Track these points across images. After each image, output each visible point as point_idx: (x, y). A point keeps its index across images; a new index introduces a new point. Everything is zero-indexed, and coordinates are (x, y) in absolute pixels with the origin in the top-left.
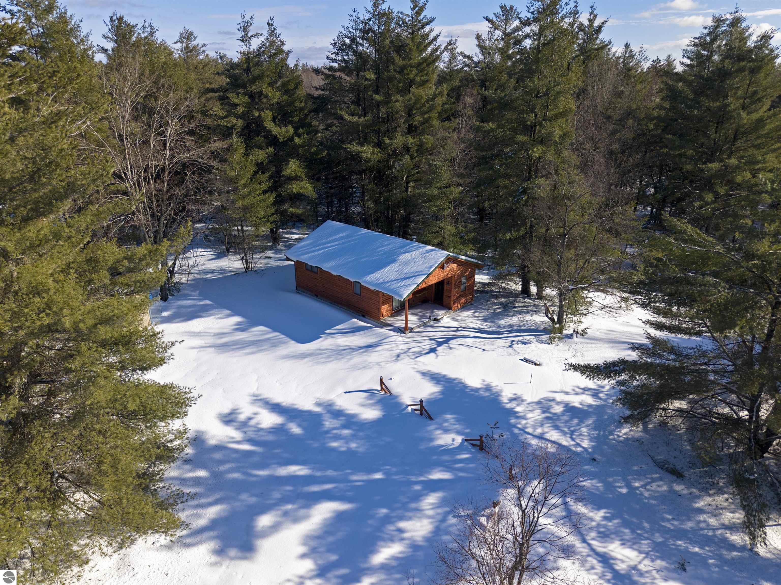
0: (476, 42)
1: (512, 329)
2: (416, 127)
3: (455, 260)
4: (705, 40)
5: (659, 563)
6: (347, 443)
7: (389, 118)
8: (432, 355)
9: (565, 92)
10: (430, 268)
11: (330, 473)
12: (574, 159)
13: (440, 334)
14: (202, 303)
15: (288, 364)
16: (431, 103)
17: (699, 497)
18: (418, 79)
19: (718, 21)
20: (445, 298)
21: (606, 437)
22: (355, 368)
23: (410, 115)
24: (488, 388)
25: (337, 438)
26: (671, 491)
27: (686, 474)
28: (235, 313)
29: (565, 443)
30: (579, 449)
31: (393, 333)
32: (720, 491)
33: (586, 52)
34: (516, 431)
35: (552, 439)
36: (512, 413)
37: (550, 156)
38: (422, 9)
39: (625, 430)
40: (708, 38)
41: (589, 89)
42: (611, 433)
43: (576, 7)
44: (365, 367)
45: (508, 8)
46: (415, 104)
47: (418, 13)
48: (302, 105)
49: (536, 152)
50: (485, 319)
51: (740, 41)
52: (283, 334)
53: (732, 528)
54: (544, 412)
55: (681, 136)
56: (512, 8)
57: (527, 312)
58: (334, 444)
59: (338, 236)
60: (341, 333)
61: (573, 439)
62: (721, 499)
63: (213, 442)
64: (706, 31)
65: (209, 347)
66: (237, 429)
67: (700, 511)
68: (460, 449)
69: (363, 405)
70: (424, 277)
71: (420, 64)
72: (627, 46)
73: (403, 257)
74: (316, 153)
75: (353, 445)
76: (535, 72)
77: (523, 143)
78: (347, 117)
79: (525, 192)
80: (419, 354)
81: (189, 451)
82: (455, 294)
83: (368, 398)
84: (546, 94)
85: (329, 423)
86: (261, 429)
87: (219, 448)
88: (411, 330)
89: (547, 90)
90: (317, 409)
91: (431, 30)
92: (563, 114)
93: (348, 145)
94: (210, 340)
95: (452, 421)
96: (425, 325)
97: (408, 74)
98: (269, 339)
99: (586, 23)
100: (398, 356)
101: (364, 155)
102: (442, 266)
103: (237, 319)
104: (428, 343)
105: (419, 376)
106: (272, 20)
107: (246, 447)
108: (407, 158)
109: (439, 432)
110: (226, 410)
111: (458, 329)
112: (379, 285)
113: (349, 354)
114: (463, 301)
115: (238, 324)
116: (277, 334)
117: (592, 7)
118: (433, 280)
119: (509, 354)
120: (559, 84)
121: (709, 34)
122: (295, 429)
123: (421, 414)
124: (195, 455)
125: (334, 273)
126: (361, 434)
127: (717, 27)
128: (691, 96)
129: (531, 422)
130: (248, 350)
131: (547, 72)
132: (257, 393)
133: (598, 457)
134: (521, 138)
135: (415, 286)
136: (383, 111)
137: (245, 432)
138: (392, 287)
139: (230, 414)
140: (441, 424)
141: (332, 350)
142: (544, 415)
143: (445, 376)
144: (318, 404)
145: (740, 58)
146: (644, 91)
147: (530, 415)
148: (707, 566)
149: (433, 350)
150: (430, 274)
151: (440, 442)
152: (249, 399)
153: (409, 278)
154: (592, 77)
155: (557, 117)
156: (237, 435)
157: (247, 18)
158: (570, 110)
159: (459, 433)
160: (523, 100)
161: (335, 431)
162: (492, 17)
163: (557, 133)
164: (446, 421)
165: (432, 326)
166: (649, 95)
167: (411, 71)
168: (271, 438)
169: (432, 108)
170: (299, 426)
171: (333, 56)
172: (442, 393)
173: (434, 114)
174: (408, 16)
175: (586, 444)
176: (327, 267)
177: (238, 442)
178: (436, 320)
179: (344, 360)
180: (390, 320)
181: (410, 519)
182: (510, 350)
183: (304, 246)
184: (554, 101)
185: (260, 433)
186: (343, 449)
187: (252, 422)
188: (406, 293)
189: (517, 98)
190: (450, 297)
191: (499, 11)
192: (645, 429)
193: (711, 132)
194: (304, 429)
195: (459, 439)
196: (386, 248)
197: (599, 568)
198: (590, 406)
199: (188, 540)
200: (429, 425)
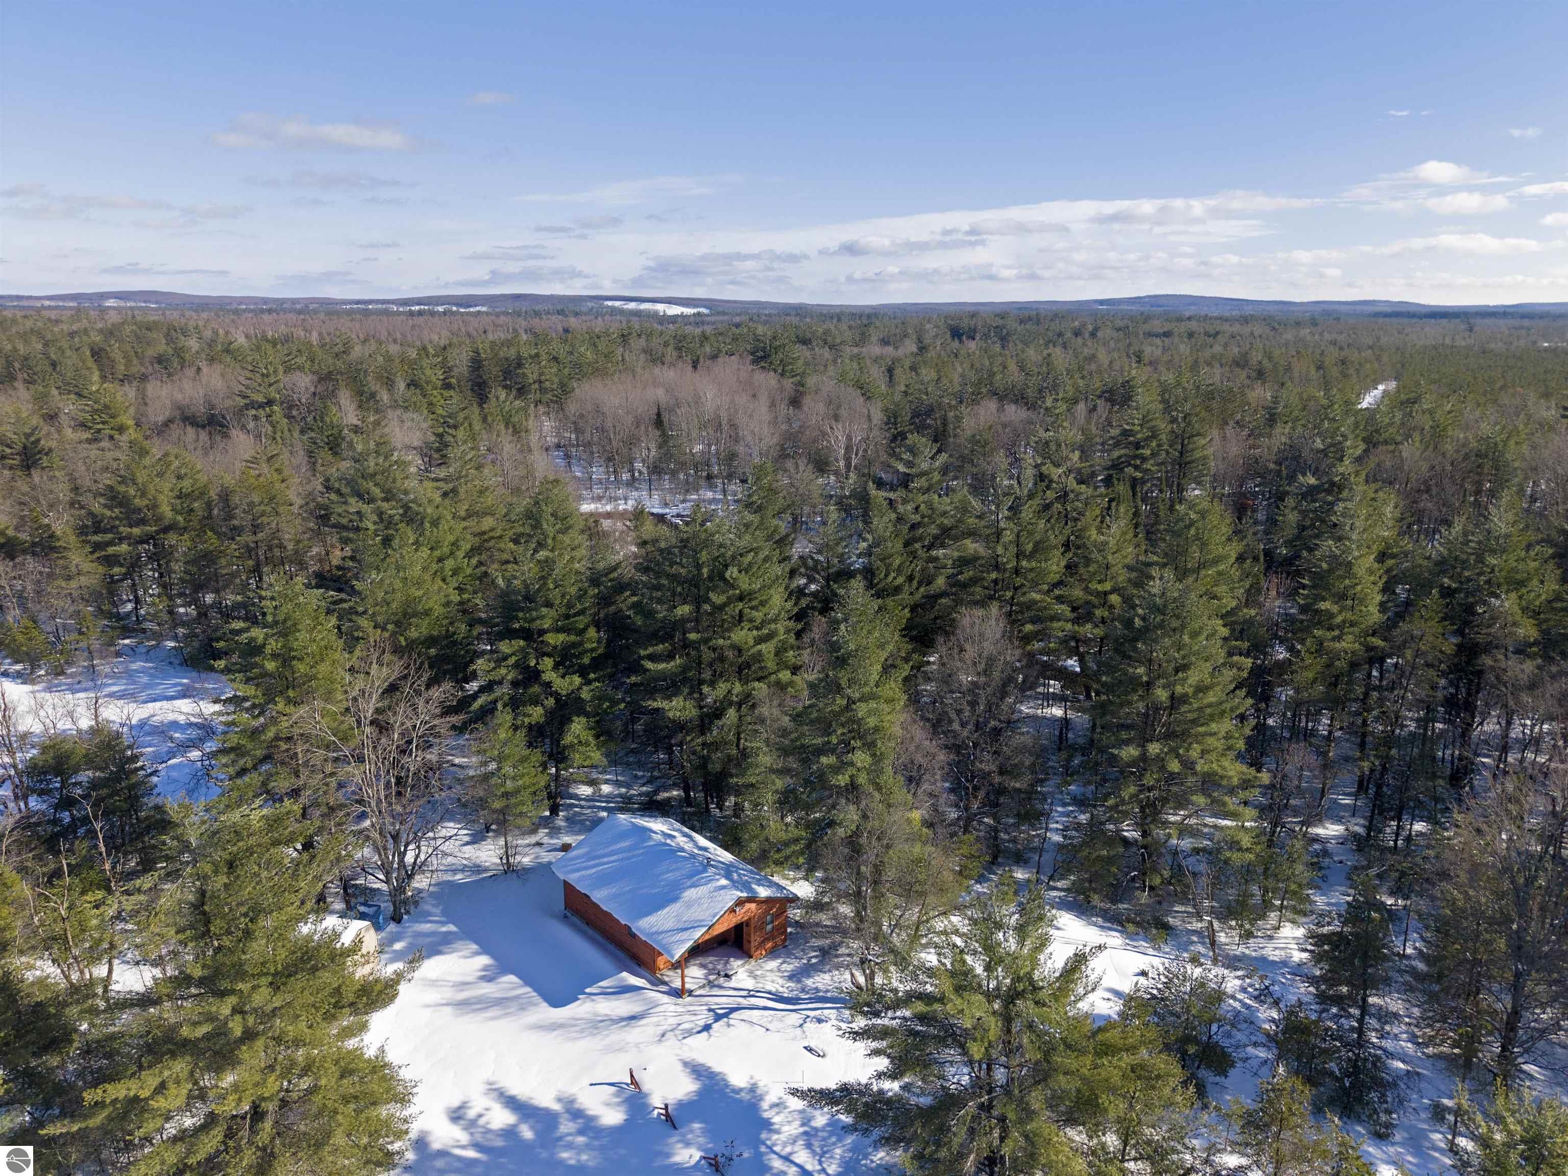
1: (816, 996)
6: (579, 1154)
8: (704, 1035)
10: (716, 914)
13: (723, 1002)
14: (444, 929)
15: (534, 1036)
20: (745, 946)
21: (858, 1161)
22: (611, 1049)
24: (753, 1089)
25: (570, 1146)
28: (485, 950)
29: (809, 1167)
31: (666, 999)
34: (763, 1149)
35: (797, 1161)
36: (767, 1125)
39: (881, 1154)
42: (866, 1157)
50: (791, 976)
52: (535, 990)
54: (803, 1125)
58: (565, 1155)
60: (603, 993)
61: (820, 1163)
63: (436, 1146)
65: (447, 1004)
66: (465, 1129)
68: (695, 1168)
69: (608, 1105)
70: (704, 929)
73: (688, 895)
75: (584, 1157)
80: (689, 1033)
81: (410, 1156)
82: (755, 939)
83: (617, 1095)
85: (566, 1127)
86: (489, 1131)
87: (443, 1153)
88: (690, 993)
90: (556, 1107)
94: (449, 994)
95: (698, 1132)
96: (711, 984)
98: (517, 997)
100: (663, 1035)
102: (732, 910)
103: (485, 960)
104: (705, 1015)
105: (679, 1067)
107: (471, 1154)
109: (680, 1145)
110: (456, 1103)
111: (749, 994)
112: (650, 934)
113: (608, 1027)
114: (769, 945)
115: (486, 968)
116: (528, 989)
118: (722, 928)
119: (795, 1038)
122: (527, 1133)
123: (665, 1121)
124: (417, 1161)
126: (596, 1143)
129: (783, 1137)
130: (489, 1014)
132: (492, 1079)
135: (693, 940)
137: (472, 1134)
138: (665, 939)
139: (460, 1108)
140: (684, 1136)
141: (590, 1021)
142: (802, 1130)
144: (559, 1100)
147: (785, 1128)
149: (707, 1028)
150: (715, 922)
151: (677, 1159)
152: (483, 1087)
153: (686, 929)
156: (463, 1137)
159: (700, 1148)
161: (569, 1138)
164: (692, 1131)
165: (720, 987)
168: (499, 1143)
170: (532, 1128)
172: (699, 1093)
177: (463, 1147)
178: (728, 976)
179: (599, 1037)
180: (668, 975)
182: (798, 1031)
185: (489, 1136)
186: (572, 1162)
187: (482, 1121)
188: (681, 950)
190: (750, 942)
194: (537, 1133)
195: (697, 1155)
200: (670, 1136)
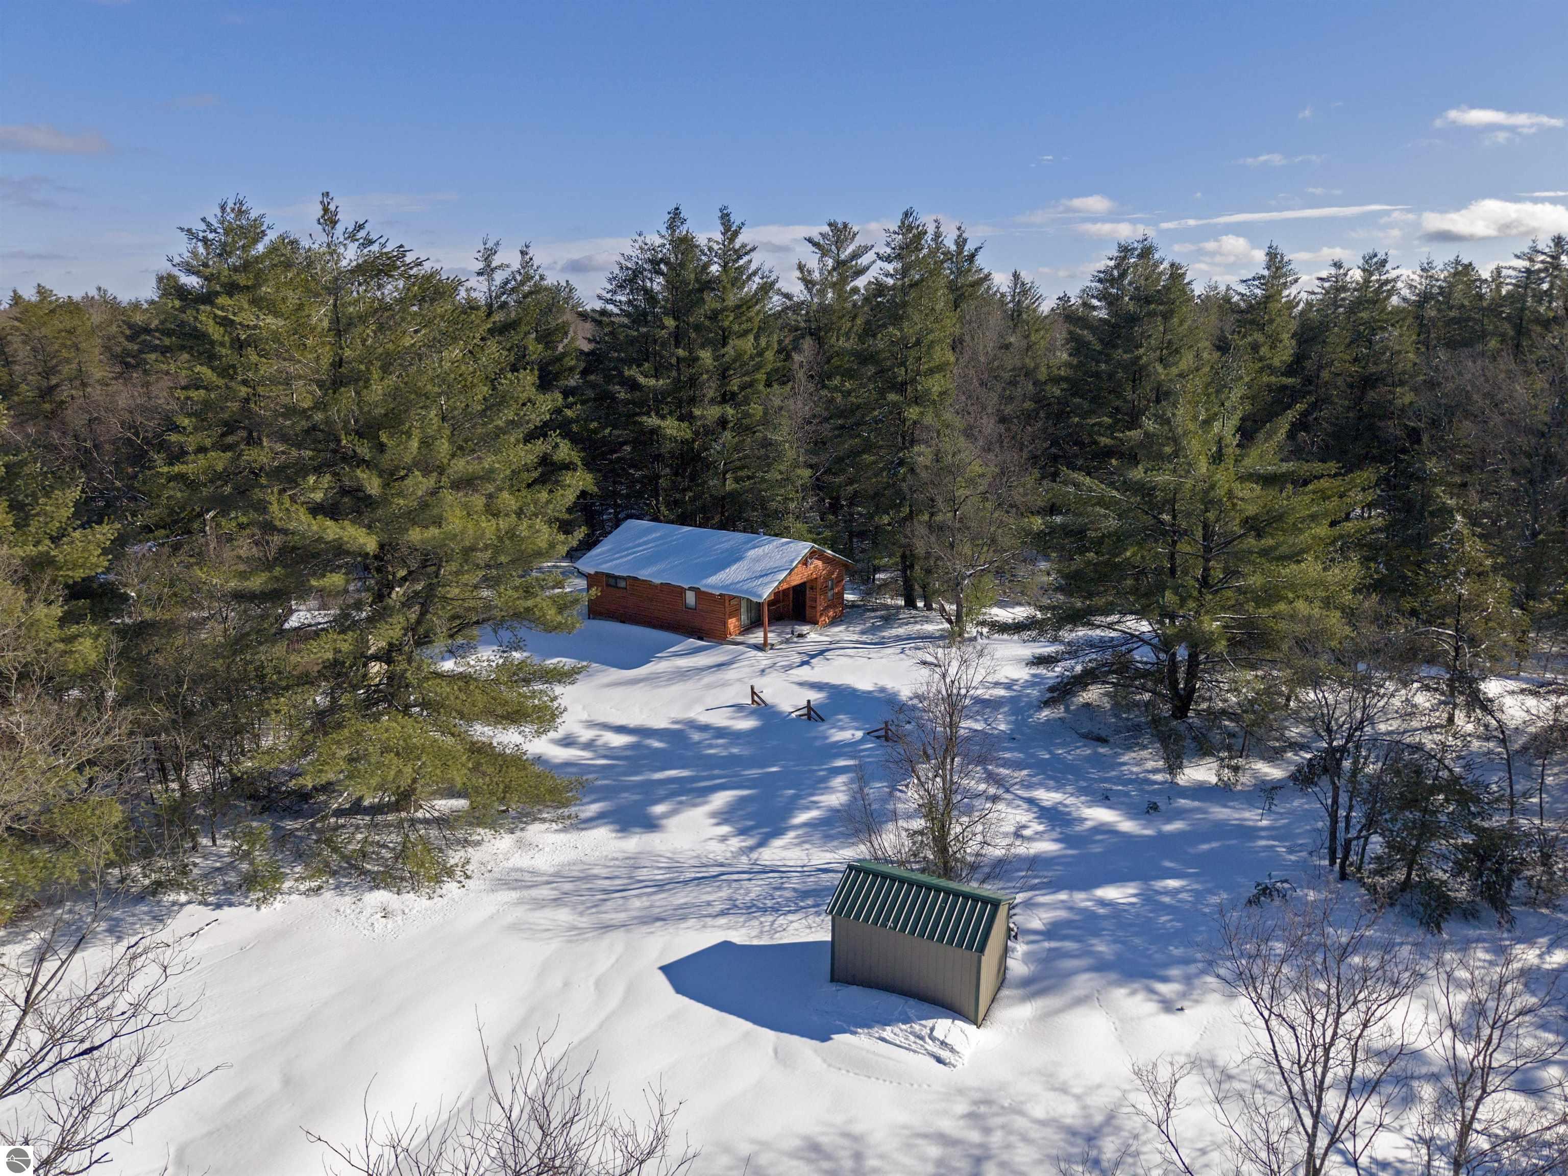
0: (798, 274)
1: (898, 639)
2: (734, 395)
3: (821, 556)
4: (1112, 275)
5: (1083, 798)
6: (726, 749)
7: (693, 382)
8: (805, 667)
9: (940, 341)
10: (792, 561)
11: (716, 772)
12: (959, 423)
13: (809, 648)
16: (757, 360)
17: (1123, 754)
18: (736, 327)
19: (1125, 250)
20: (808, 612)
21: (1024, 720)
22: (710, 687)
23: (724, 377)
24: (883, 690)
25: (712, 746)
26: (1096, 753)
27: (1112, 740)
29: (979, 728)
30: (996, 732)
31: (750, 650)
32: (1145, 747)
33: (957, 289)
36: (915, 708)
37: (929, 419)
38: (736, 234)
39: (1044, 714)
40: (1116, 273)
41: (967, 338)
42: (1030, 716)
43: (938, 228)
44: (725, 684)
45: (840, 226)
46: (734, 361)
47: (732, 240)
48: (573, 363)
49: (912, 413)
50: (863, 633)
51: (1146, 280)
53: (1155, 771)
55: (1093, 400)
56: (845, 226)
57: (916, 622)
58: (711, 752)
59: (650, 537)
60: (676, 655)
61: (988, 725)
62: (1145, 754)
63: (557, 761)
64: (1112, 263)
66: (586, 750)
67: (1124, 764)
68: (862, 741)
69: (734, 718)
70: (786, 573)
71: (738, 307)
72: (1016, 276)
73: (752, 553)
74: (595, 431)
75: (734, 750)
76: (901, 318)
77: (895, 404)
78: (642, 380)
79: (902, 463)
80: (790, 667)
82: (821, 604)
83: (738, 712)
84: (918, 343)
85: (696, 736)
86: (612, 748)
87: (570, 765)
88: (774, 646)
89: (918, 339)
90: (677, 726)
91: (750, 261)
92: (940, 368)
93: (645, 418)
95: (847, 720)
96: (787, 641)
97: (723, 320)
99: (953, 248)
100: (763, 671)
101: (669, 431)
102: (805, 562)
104: (797, 656)
105: (796, 686)
106: (527, 247)
107: (603, 762)
108: (727, 435)
109: (833, 731)
110: (559, 736)
111: (831, 643)
112: (723, 587)
113: (697, 674)
114: (831, 614)
117: (959, 228)
118: (796, 580)
119: (902, 660)
120: (932, 331)
121: (1117, 267)
122: (657, 744)
123: (809, 719)
125: (657, 581)
126: (739, 741)
127: (1124, 258)
128: (1098, 347)
131: (916, 317)
132: (592, 719)
133: (1018, 736)
134: (892, 397)
135: (776, 584)
136: (686, 373)
137: (595, 752)
138: (745, 587)
140: (835, 724)
141: (674, 673)
143: (827, 684)
144: (676, 722)
145: (1148, 301)
146: (1042, 342)
148: (1130, 796)
149: (805, 663)
150: (792, 570)
151: (836, 738)
153: (766, 575)
154: (970, 322)
155: (931, 372)
156: (587, 755)
157: (490, 245)
158: (948, 364)
159: (857, 729)
160: (890, 351)
161: (708, 742)
162: (817, 238)
163: (936, 389)
164: (840, 720)
165: (797, 642)
166: (1051, 349)
167: (727, 316)
168: (630, 753)
169: (758, 367)
170: (661, 741)
171: (609, 296)
172: (828, 698)
173: (761, 376)
174: (718, 243)
175: (1003, 727)
176: (644, 574)
177: (592, 760)
178: (801, 636)
179: (691, 682)
180: (740, 639)
181: (822, 794)
182: (902, 656)
183: (599, 555)
184: (928, 353)
185: (614, 750)
186: (723, 754)
187: (598, 743)
188: (766, 593)
189: (883, 351)
190: (815, 607)
191: (826, 229)
192: (1067, 710)
193: (1129, 395)
194: (667, 742)
195: (859, 734)
196: (726, 546)
197: (1025, 806)
198: (1003, 697)
199: (582, 826)
200: (821, 726)
